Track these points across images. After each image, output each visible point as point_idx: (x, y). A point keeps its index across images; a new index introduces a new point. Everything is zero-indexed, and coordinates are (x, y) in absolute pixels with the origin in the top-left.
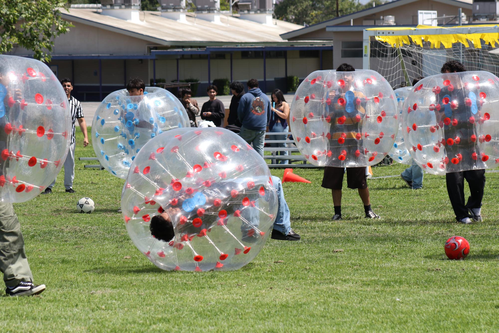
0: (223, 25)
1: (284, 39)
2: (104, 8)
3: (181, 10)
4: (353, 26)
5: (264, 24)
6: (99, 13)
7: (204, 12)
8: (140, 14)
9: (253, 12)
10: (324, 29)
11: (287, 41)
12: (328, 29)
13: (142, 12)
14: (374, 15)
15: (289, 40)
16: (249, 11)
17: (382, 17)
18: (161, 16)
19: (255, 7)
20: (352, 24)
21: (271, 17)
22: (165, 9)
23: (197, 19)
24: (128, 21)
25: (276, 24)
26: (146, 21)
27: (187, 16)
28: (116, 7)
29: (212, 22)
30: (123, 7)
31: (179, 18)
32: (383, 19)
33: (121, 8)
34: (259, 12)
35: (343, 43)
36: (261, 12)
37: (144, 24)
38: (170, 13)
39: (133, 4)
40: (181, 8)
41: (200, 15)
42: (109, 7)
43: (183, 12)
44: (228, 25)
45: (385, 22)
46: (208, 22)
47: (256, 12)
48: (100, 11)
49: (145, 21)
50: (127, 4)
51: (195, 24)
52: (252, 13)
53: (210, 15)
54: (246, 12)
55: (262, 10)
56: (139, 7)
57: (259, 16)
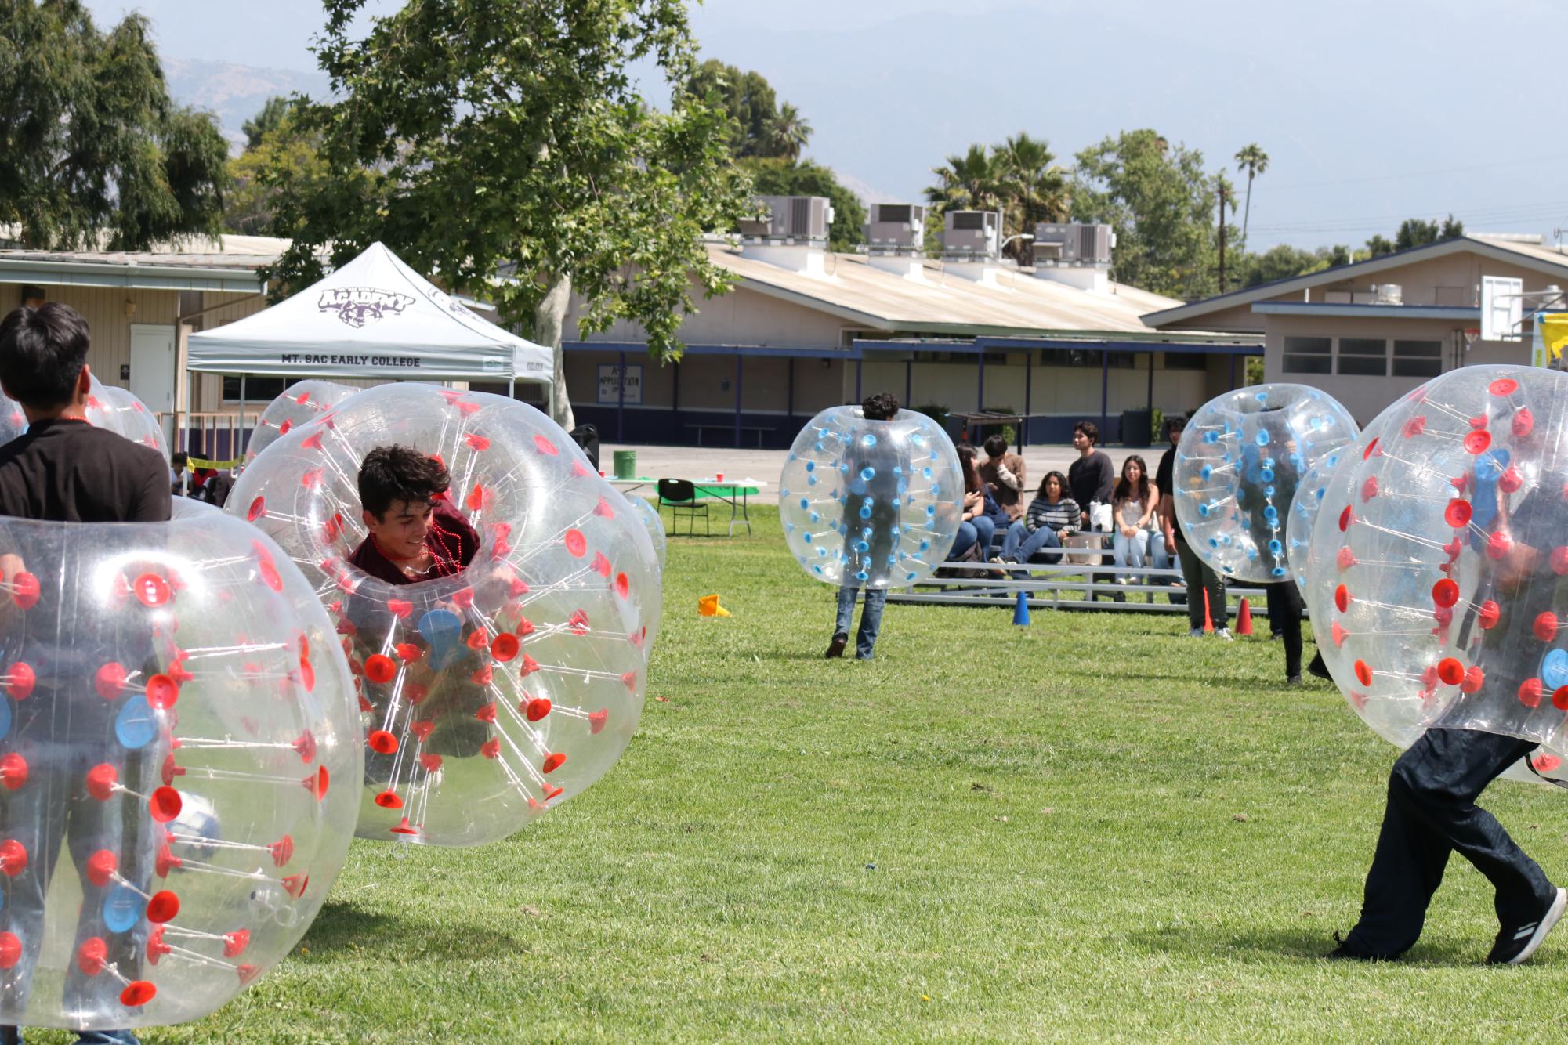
0: (1003, 289)
1: (1148, 325)
2: (748, 242)
3: (914, 254)
4: (1310, 304)
5: (1089, 291)
6: (736, 254)
7: (961, 260)
8: (826, 260)
9: (1066, 265)
10: (1246, 307)
11: (1154, 331)
12: (1255, 309)
13: (831, 256)
14: (1351, 280)
15: (1159, 328)
16: (1056, 260)
17: (1374, 287)
18: (869, 264)
19: (1071, 253)
20: (1307, 300)
21: (1105, 276)
22: (879, 250)
23: (946, 275)
24: (801, 273)
25: (1115, 293)
26: (839, 276)
27: (925, 267)
28: (773, 242)
29: (979, 282)
30: (790, 241)
31: (908, 271)
32: (1376, 292)
33: (784, 244)
34: (1078, 264)
35: (1287, 339)
36: (1084, 265)
37: (834, 280)
38: (890, 259)
39: (811, 237)
40: (912, 250)
41: (952, 266)
42: (758, 240)
43: (918, 258)
44: (1014, 290)
45: (1381, 298)
46: (970, 283)
47: (1072, 264)
48: (740, 248)
49: (835, 275)
50: (798, 237)
51: (943, 286)
52: (1064, 265)
53: (976, 267)
54: (1050, 263)
55: (1086, 260)
56: (824, 244)
57: (1080, 273)
